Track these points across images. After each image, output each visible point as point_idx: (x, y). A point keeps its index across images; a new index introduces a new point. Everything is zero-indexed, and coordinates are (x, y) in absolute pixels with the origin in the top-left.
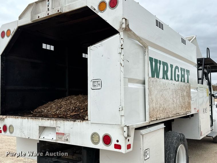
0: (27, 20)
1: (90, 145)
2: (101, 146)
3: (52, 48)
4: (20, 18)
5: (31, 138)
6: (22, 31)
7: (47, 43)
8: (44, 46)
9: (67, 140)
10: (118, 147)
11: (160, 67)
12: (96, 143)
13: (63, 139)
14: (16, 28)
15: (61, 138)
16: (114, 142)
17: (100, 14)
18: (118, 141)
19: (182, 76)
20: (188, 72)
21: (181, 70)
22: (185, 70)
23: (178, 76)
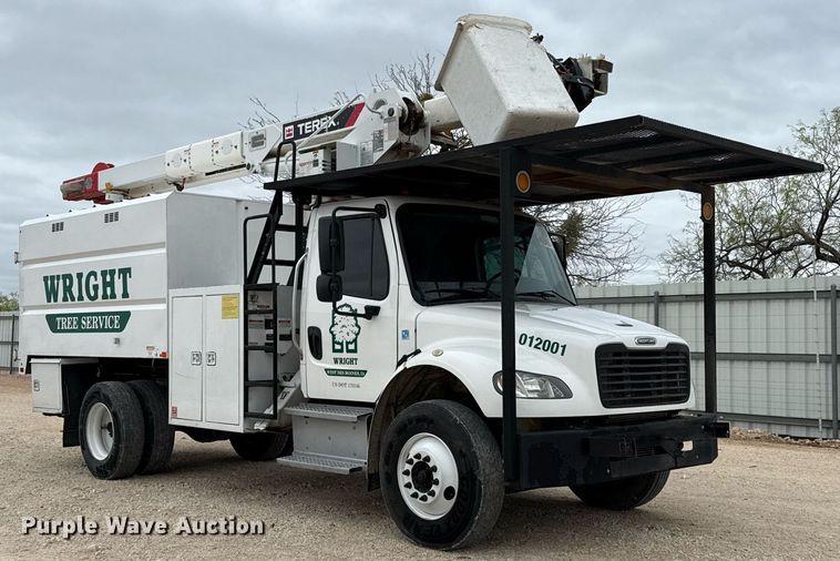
11: (58, 285)
19: (105, 284)
20: (125, 272)
21: (104, 273)
22: (114, 270)
23: (96, 287)
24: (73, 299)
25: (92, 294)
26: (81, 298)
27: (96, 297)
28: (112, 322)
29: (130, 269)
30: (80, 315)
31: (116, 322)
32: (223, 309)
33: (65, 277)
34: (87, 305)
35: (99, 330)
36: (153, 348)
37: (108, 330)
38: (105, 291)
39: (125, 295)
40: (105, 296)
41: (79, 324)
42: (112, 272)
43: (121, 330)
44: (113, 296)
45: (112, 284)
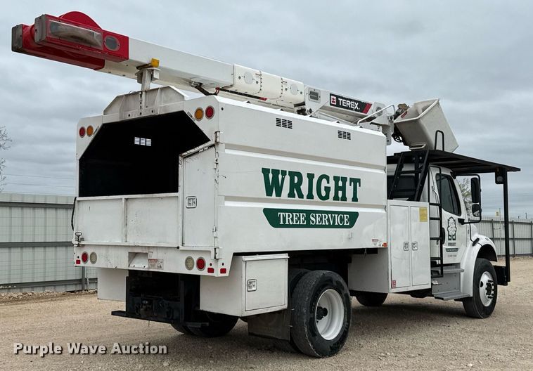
0: (114, 117)
1: (183, 270)
2: (195, 271)
3: (149, 143)
4: (105, 112)
5: (119, 267)
6: (107, 129)
7: (140, 136)
8: (137, 141)
9: (160, 267)
10: (211, 270)
11: (283, 179)
12: (190, 269)
13: (156, 267)
14: (100, 125)
15: (153, 266)
16: (207, 266)
17: (196, 122)
18: (211, 265)
19: (337, 188)
20: (356, 182)
21: (336, 179)
22: (346, 178)
23: (328, 189)
24: (301, 196)
25: (324, 193)
26: (310, 196)
27: (327, 197)
28: (342, 220)
29: (360, 180)
30: (308, 212)
31: (346, 220)
32: (420, 215)
33: (292, 174)
34: (316, 203)
35: (329, 226)
36: (377, 240)
37: (338, 227)
38: (336, 194)
39: (355, 199)
40: (336, 198)
41: (308, 220)
42: (344, 180)
43: (351, 226)
44: (344, 198)
45: (343, 189)
